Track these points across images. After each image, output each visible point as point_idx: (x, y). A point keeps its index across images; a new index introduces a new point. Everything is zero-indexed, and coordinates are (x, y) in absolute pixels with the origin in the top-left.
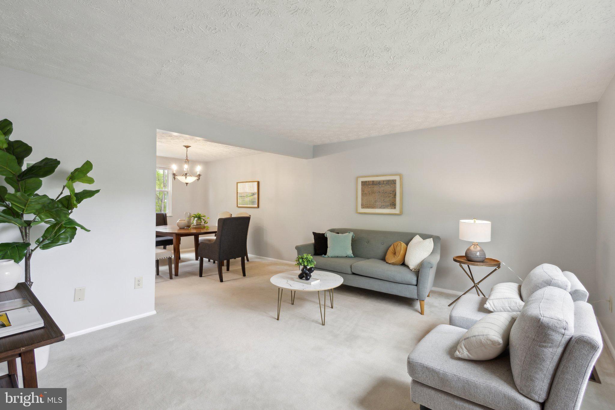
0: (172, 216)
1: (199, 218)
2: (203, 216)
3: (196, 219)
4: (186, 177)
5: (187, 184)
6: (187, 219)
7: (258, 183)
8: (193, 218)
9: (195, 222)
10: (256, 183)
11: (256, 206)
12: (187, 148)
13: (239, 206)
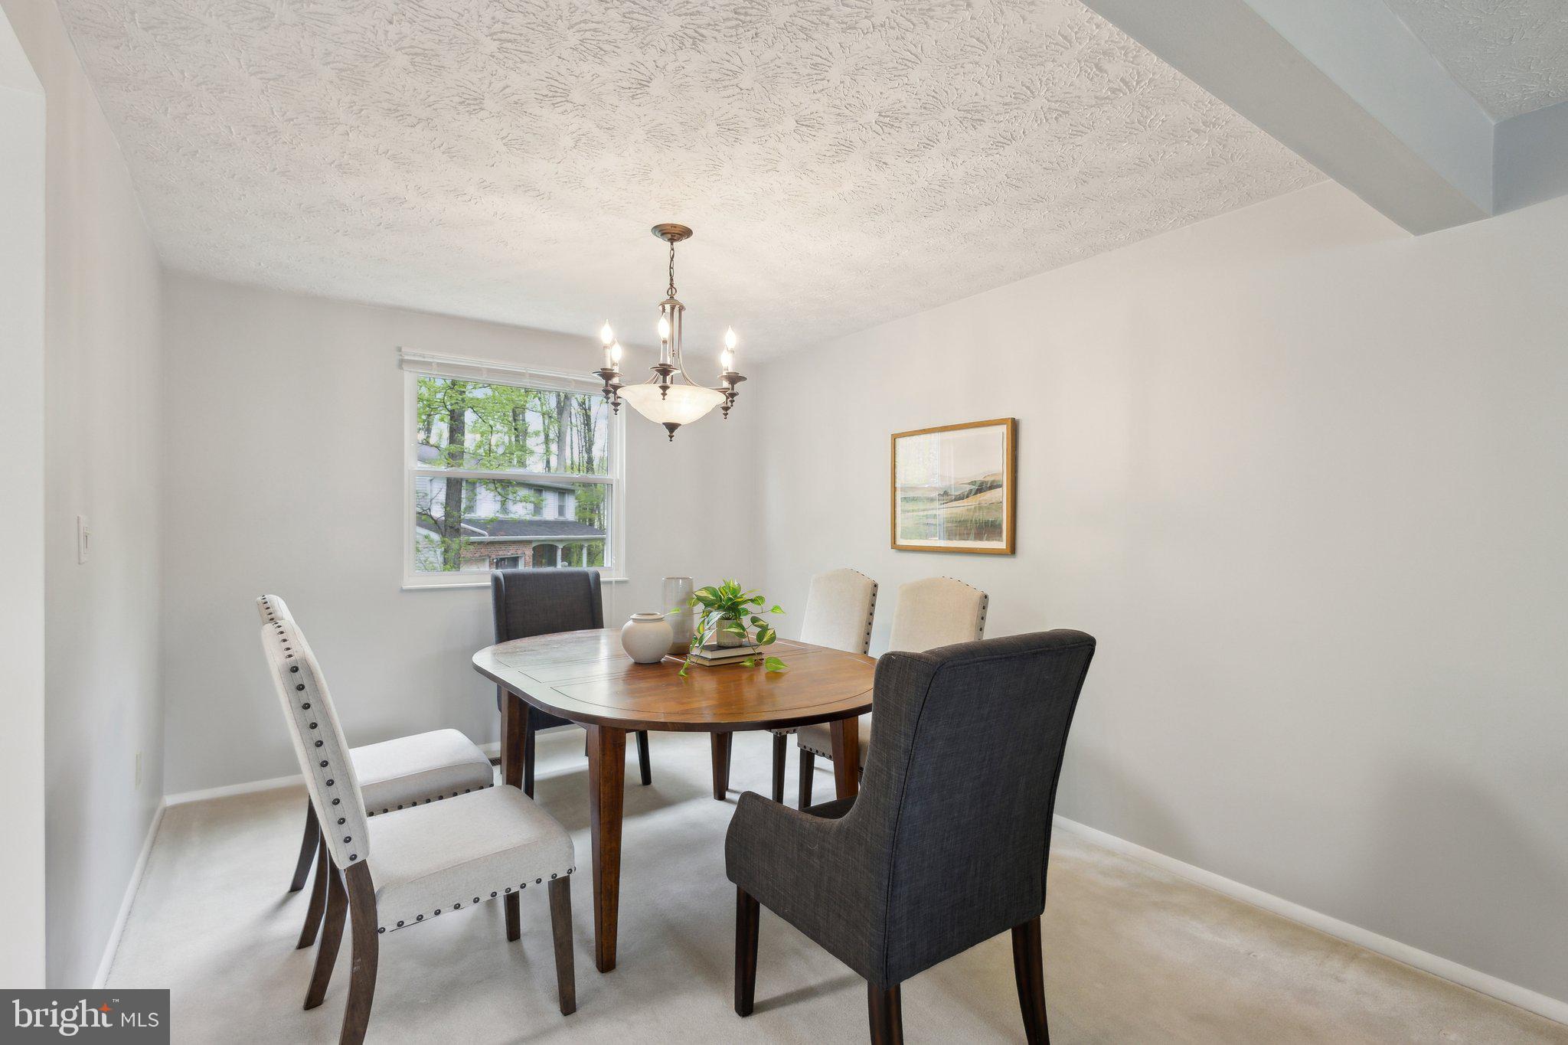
0: (625, 582)
1: (732, 608)
2: (752, 601)
3: (716, 616)
4: (664, 388)
5: (672, 427)
6: (671, 613)
7: (1014, 427)
8: (700, 607)
9: (708, 628)
10: (1003, 430)
11: (1002, 545)
12: (672, 240)
13: (900, 542)
